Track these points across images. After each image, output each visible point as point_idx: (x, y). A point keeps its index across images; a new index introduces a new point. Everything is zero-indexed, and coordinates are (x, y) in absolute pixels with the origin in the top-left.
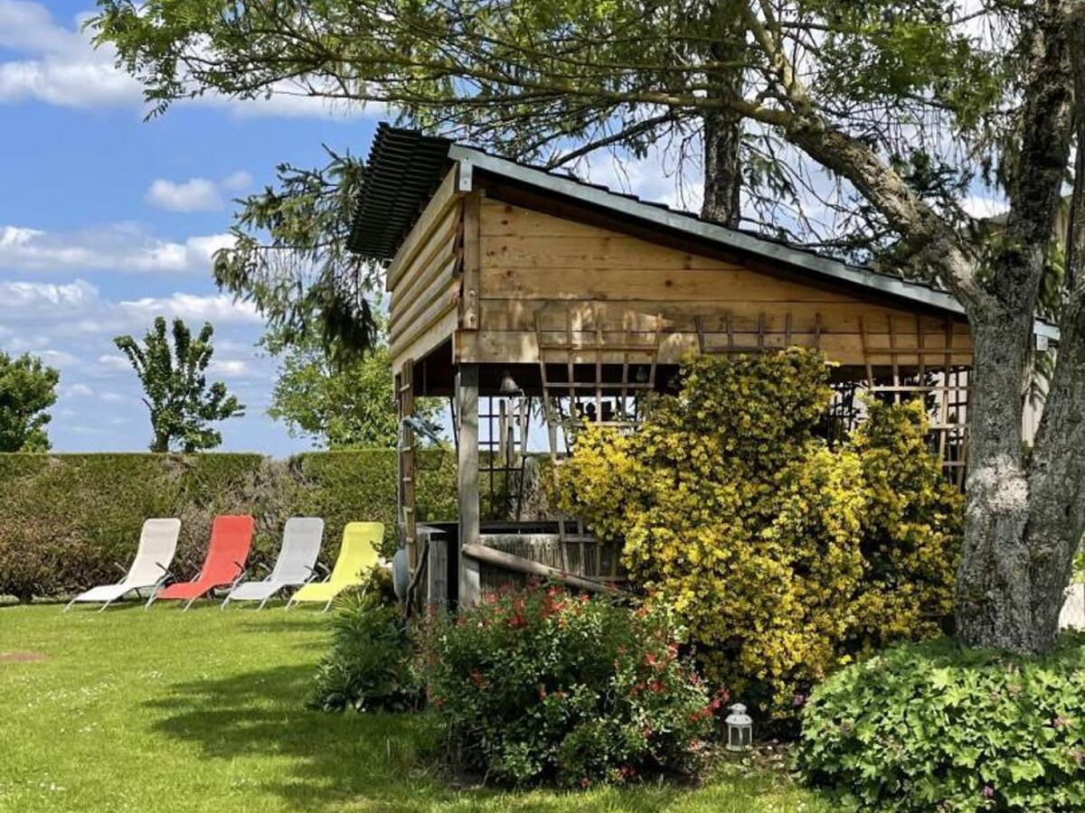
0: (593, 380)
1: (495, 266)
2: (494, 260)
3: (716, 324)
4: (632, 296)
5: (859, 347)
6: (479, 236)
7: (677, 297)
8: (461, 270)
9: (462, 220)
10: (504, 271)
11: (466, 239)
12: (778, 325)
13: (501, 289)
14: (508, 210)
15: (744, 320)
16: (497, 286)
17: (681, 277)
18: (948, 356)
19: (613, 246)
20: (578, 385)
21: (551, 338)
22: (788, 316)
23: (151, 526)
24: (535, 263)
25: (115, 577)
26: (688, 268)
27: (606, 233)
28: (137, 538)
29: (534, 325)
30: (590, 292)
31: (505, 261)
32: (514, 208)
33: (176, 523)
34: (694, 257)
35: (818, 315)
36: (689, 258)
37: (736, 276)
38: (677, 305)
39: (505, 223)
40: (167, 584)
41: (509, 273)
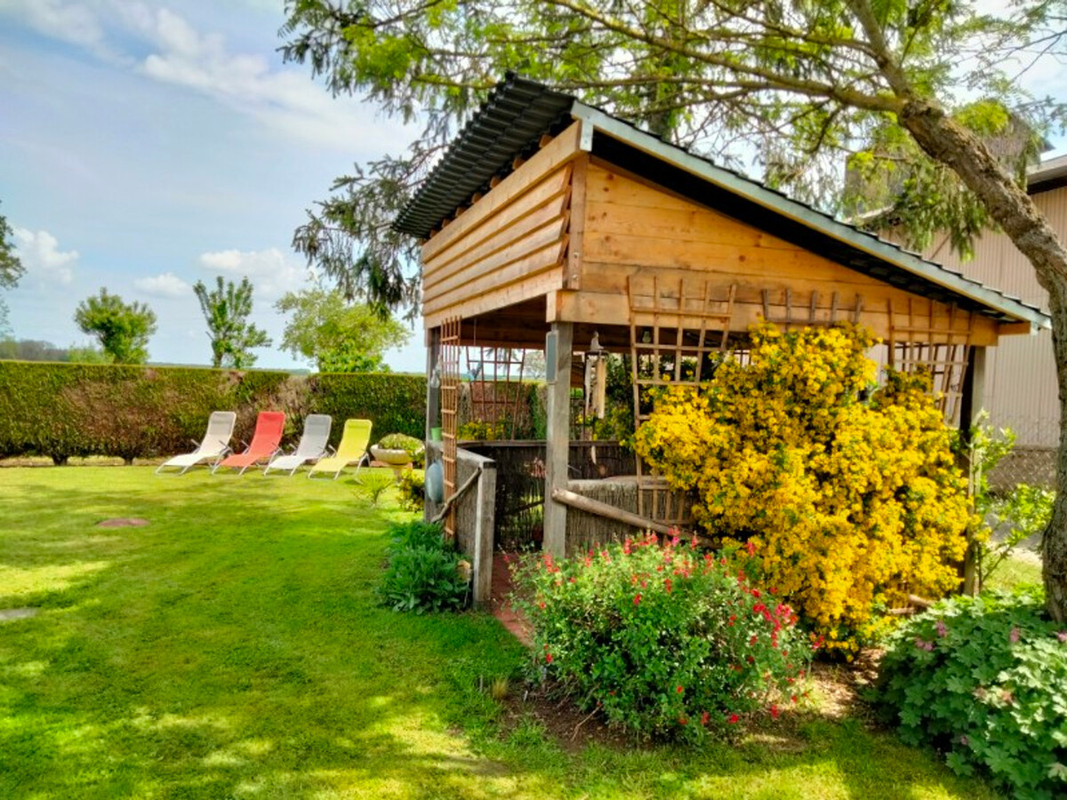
0: (674, 343)
1: (595, 231)
2: (594, 225)
3: (777, 297)
4: (710, 268)
5: (886, 325)
6: (585, 200)
7: (749, 272)
8: (568, 231)
9: (570, 183)
10: (603, 237)
11: (573, 203)
12: (826, 302)
13: (599, 254)
14: (610, 178)
15: (799, 295)
16: (596, 250)
17: (753, 254)
18: (950, 335)
19: (697, 219)
20: (663, 347)
21: (641, 302)
22: (833, 295)
23: (215, 416)
24: (630, 230)
25: (190, 449)
26: (758, 246)
27: (693, 208)
28: (206, 424)
29: (627, 288)
30: (677, 262)
31: (604, 226)
32: (615, 176)
33: (233, 416)
34: (764, 235)
35: (857, 295)
36: (760, 237)
37: (796, 256)
38: (748, 278)
39: (606, 190)
40: (226, 456)
41: (607, 239)
